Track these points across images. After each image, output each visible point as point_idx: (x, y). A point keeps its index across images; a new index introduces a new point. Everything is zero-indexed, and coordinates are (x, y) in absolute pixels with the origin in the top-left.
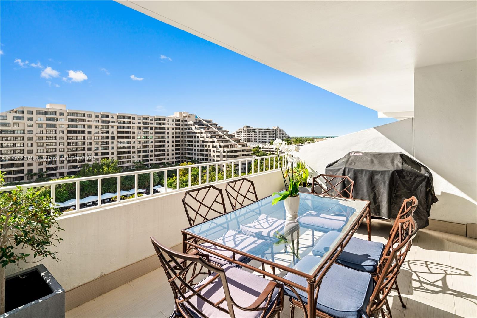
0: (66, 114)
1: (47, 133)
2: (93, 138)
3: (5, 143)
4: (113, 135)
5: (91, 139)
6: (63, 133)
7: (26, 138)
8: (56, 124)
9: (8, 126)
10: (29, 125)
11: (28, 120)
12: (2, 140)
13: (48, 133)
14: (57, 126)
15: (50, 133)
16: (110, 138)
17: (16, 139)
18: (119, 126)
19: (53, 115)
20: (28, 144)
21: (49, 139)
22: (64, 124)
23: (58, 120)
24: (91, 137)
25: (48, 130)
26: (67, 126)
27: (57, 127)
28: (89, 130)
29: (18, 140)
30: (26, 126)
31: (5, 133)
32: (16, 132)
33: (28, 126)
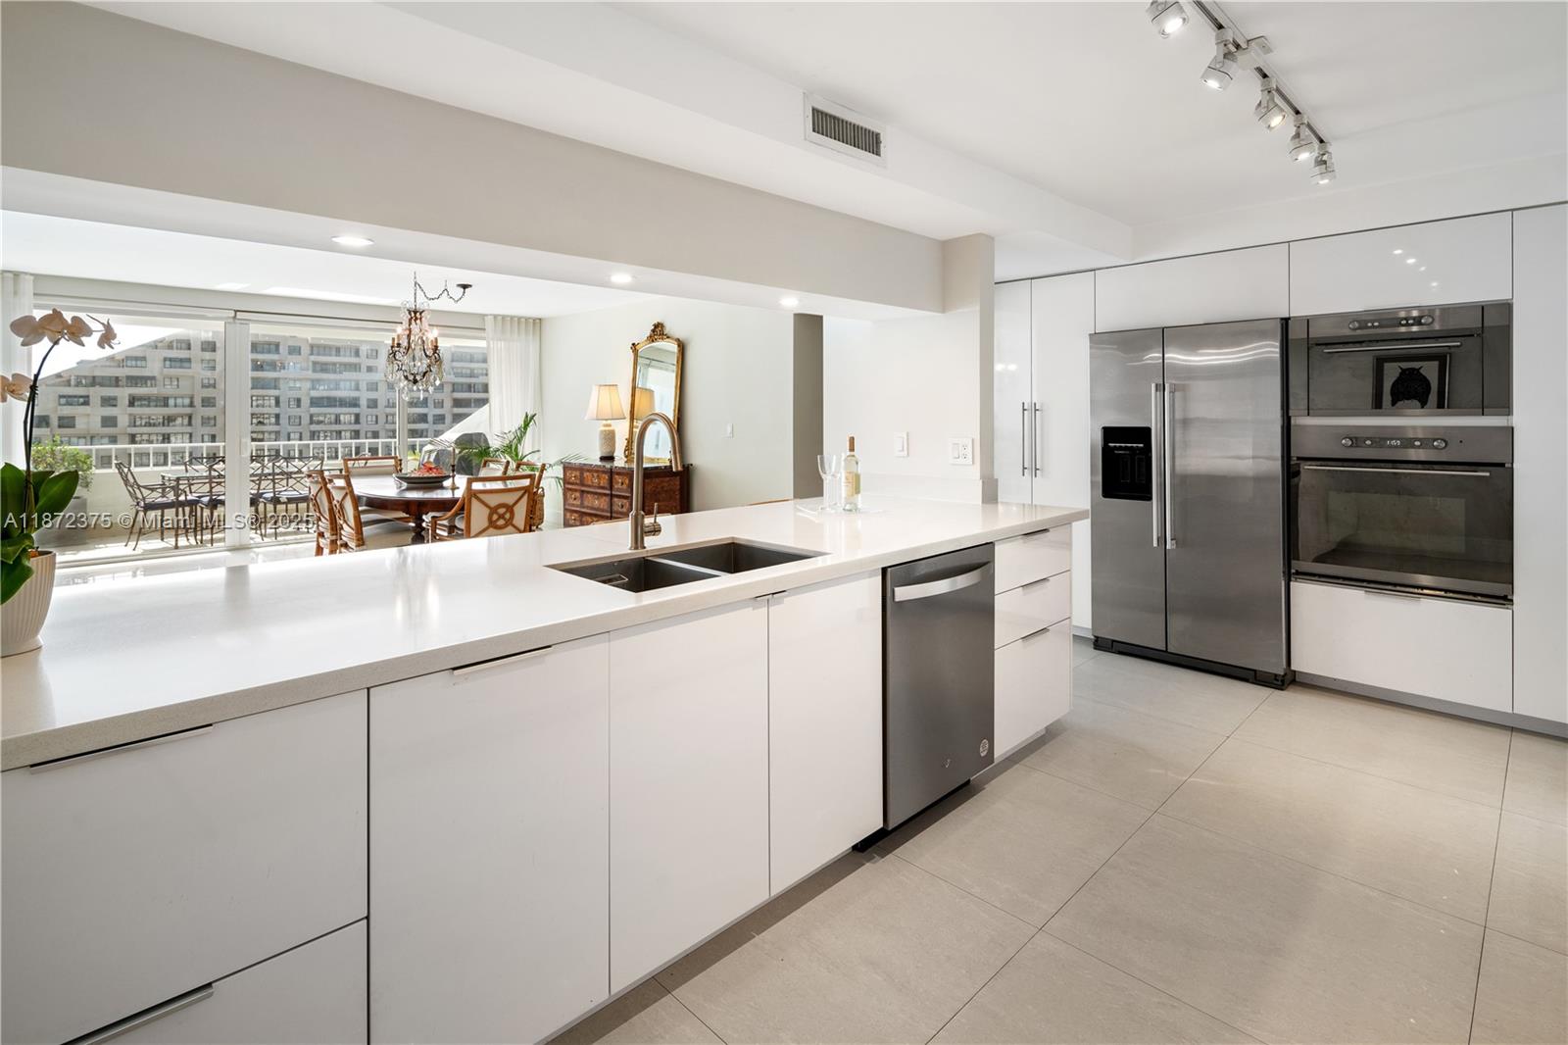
0: (305, 350)
1: (254, 403)
2: (382, 420)
3: (141, 434)
4: (438, 411)
5: (377, 422)
6: (299, 406)
7: (197, 421)
8: (279, 378)
9: (149, 384)
10: (206, 381)
11: (203, 368)
12: (135, 426)
13: (257, 406)
14: (282, 384)
15: (263, 406)
16: (430, 419)
17: (171, 424)
18: (458, 384)
19: (269, 352)
20: (203, 436)
21: (260, 422)
22: (300, 380)
23: (284, 368)
24: (377, 417)
25: (257, 396)
26: (308, 385)
27: (281, 386)
28: (373, 395)
29: (174, 426)
30: (198, 386)
31: (141, 406)
32: (171, 402)
33: (203, 386)
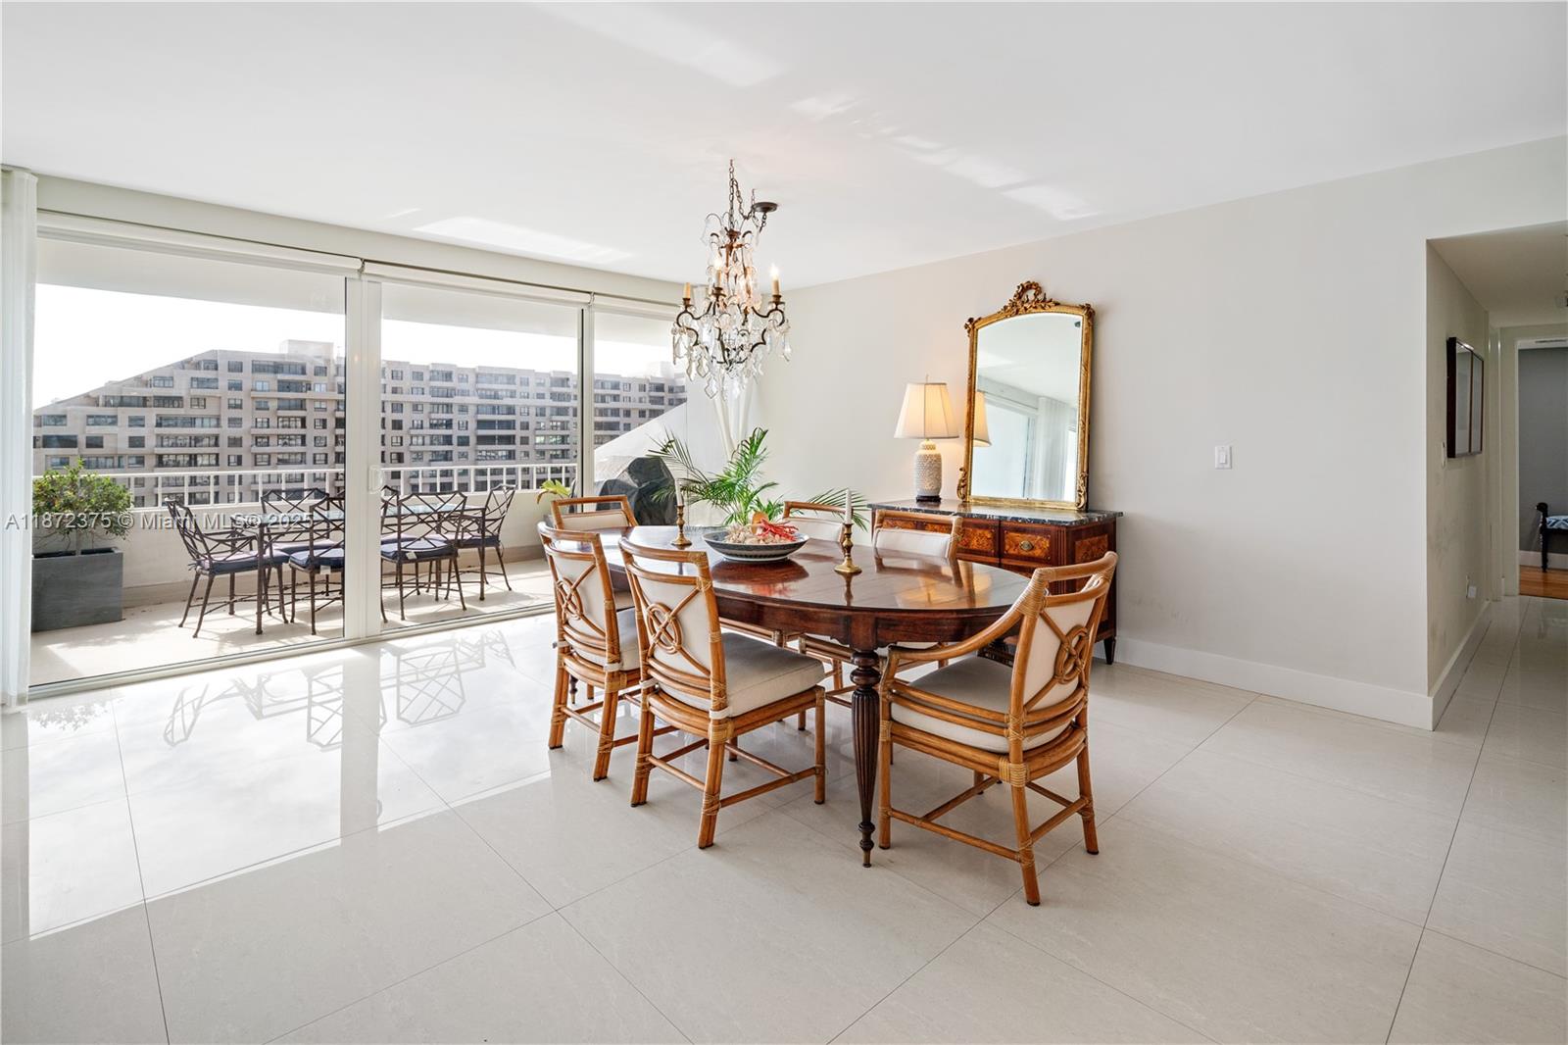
0: (331, 371)
1: (280, 424)
2: (406, 441)
3: (169, 455)
4: (463, 433)
5: (401, 444)
6: (324, 427)
7: (224, 441)
8: (305, 400)
9: (176, 405)
10: (232, 402)
11: (230, 389)
12: (162, 446)
13: (283, 427)
14: (308, 405)
15: (289, 427)
16: (455, 440)
17: (198, 445)
18: (482, 405)
19: (296, 373)
20: (229, 456)
21: (285, 444)
22: (325, 401)
23: (310, 389)
24: (401, 438)
25: (283, 417)
26: (333, 406)
27: (307, 407)
28: (397, 416)
29: (202, 446)
30: (225, 404)
31: (168, 426)
32: (198, 422)
33: (230, 407)
